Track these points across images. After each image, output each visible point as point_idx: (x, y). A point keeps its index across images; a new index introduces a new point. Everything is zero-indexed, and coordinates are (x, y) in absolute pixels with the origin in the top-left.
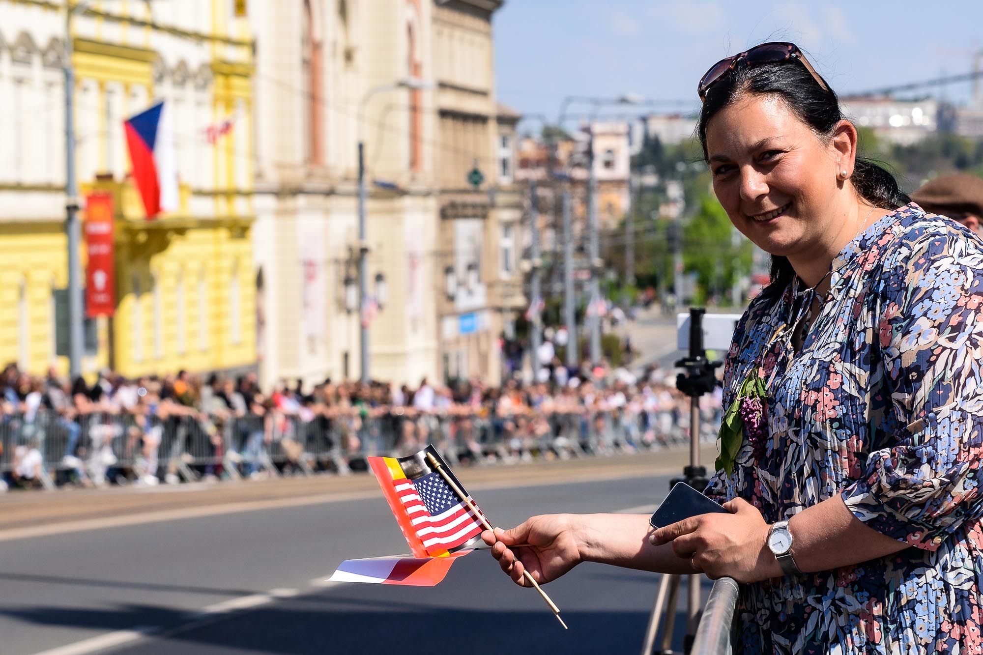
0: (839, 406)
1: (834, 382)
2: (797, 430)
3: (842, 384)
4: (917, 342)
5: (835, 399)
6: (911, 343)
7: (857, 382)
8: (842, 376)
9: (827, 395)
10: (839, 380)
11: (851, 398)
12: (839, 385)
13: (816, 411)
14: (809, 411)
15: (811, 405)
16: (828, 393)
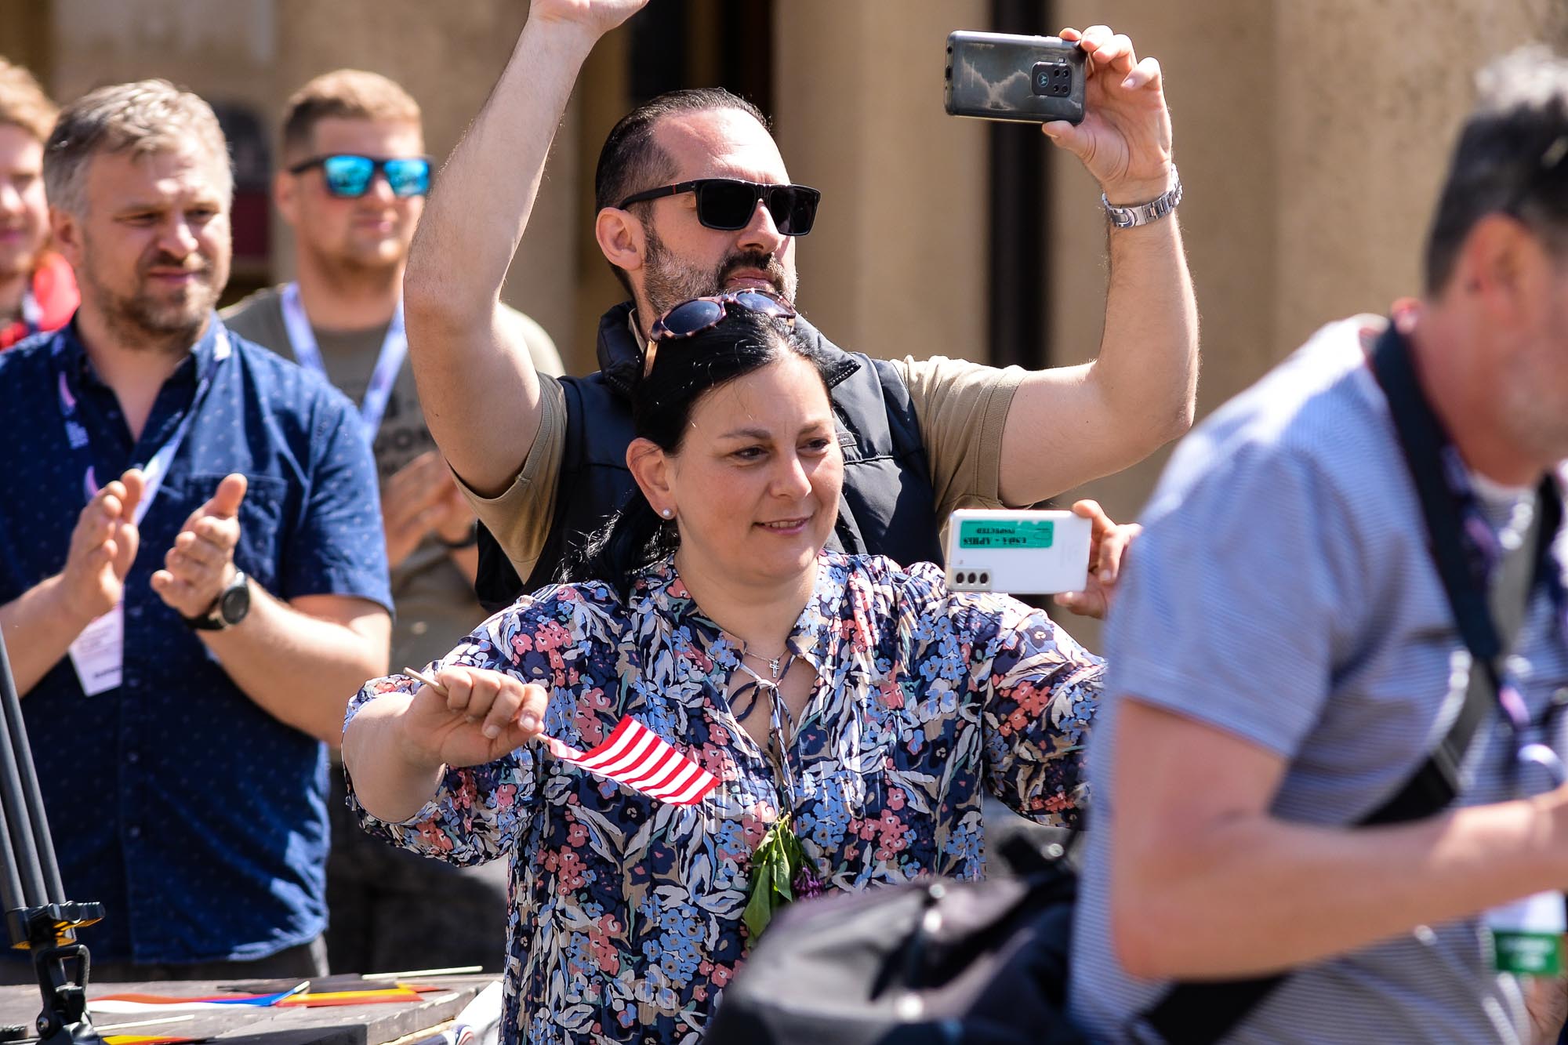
0: (908, 831)
1: (896, 799)
2: (851, 876)
3: (906, 800)
4: (940, 710)
5: (902, 824)
6: (932, 712)
7: (926, 793)
8: (904, 790)
9: (890, 820)
10: (901, 796)
11: (921, 816)
12: (903, 803)
13: (880, 847)
14: (868, 850)
15: (871, 839)
16: (891, 818)
